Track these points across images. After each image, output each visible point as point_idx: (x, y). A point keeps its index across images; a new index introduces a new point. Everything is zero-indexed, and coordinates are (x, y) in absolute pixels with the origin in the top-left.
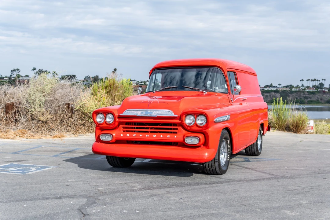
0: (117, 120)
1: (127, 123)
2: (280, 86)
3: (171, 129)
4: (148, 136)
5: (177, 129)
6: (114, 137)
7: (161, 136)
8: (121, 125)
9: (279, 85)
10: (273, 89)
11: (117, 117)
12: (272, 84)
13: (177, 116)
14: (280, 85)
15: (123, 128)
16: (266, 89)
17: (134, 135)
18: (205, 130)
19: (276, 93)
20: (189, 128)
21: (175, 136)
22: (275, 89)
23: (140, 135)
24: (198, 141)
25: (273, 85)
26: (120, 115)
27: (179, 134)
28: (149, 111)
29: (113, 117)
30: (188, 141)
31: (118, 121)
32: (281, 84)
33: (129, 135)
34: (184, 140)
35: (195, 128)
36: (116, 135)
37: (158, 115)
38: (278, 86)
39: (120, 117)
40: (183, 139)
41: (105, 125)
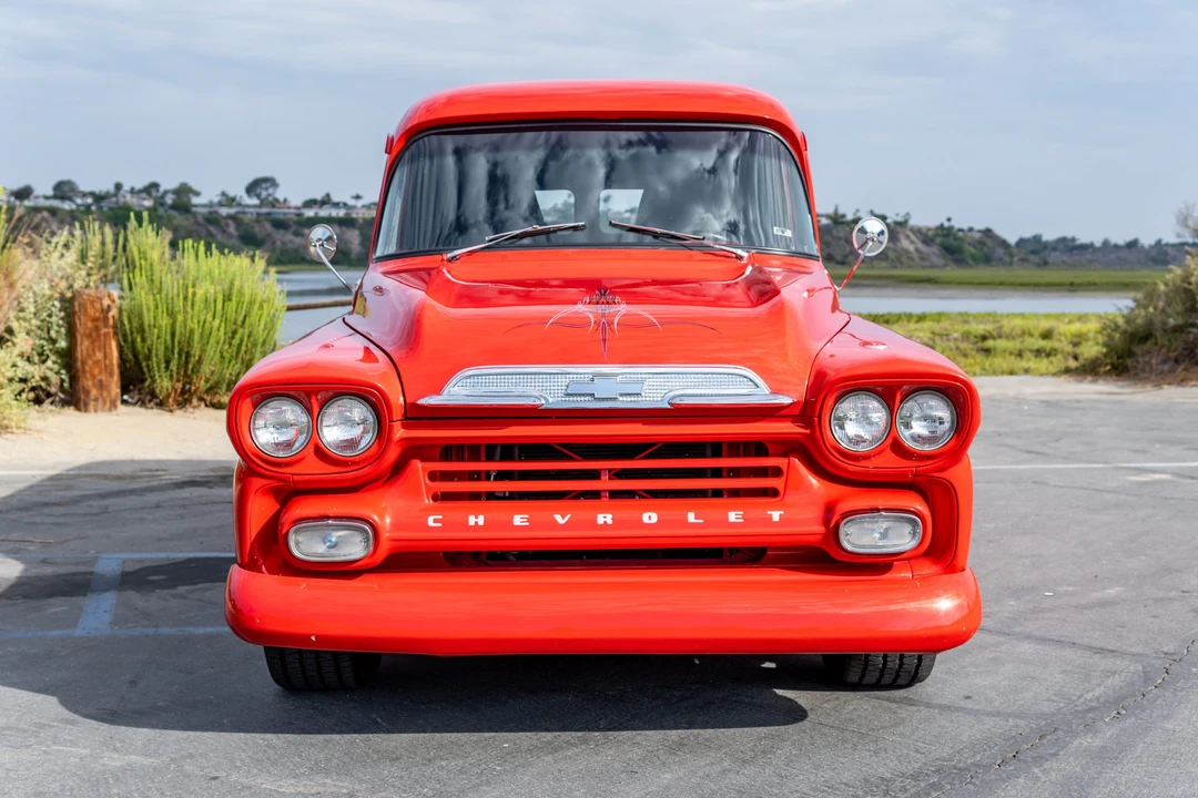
0: (399, 433)
1: (450, 451)
2: (359, 203)
3: (717, 473)
4: (610, 522)
5: (777, 472)
6: (385, 535)
7: (691, 517)
8: (418, 464)
9: (353, 197)
10: (335, 213)
11: (398, 414)
12: (328, 195)
13: (786, 400)
14: (358, 197)
15: (433, 476)
16: (310, 213)
17: (518, 520)
18: (943, 469)
19: (344, 229)
20: (852, 467)
21: (776, 515)
22: (341, 213)
23: (558, 518)
24: (914, 535)
25: (335, 198)
26: (421, 402)
27: (790, 498)
28: (619, 378)
29: (371, 418)
30: (861, 537)
31: (402, 440)
32: (361, 194)
33: (481, 520)
34: (834, 534)
35: (890, 462)
36: (396, 526)
37: (677, 401)
38: (351, 202)
39: (417, 415)
40: (820, 529)
41: (314, 469)
